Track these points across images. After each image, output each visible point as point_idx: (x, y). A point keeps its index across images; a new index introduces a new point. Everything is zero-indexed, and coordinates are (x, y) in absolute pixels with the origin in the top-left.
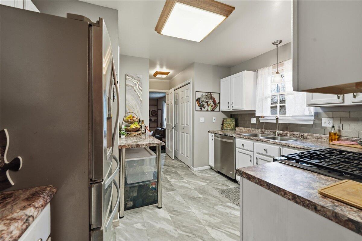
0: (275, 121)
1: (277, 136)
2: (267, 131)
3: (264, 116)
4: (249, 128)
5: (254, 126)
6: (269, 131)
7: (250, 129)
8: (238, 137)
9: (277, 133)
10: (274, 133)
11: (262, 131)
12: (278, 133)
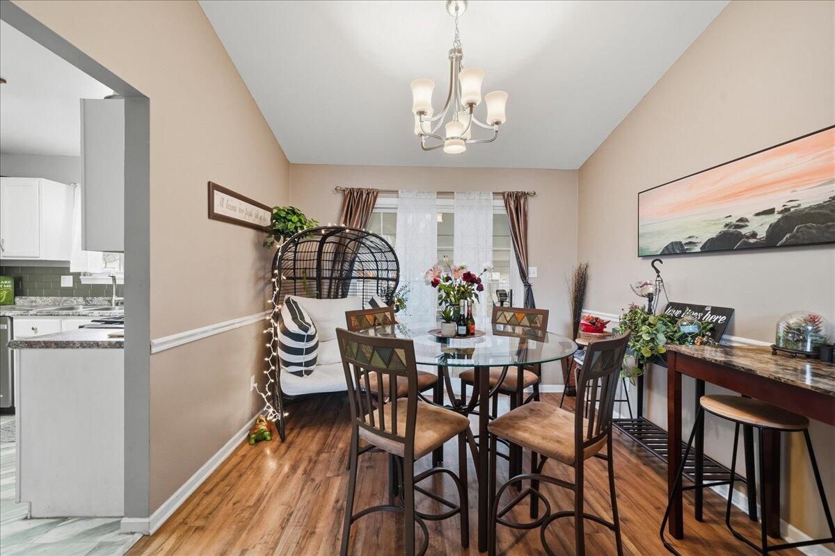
0: (110, 282)
1: (113, 306)
2: (96, 300)
3: (91, 272)
4: (56, 298)
5: (68, 292)
6: (101, 298)
7: (58, 298)
8: (22, 315)
9: (113, 301)
10: (110, 301)
11: (86, 301)
12: (115, 301)
